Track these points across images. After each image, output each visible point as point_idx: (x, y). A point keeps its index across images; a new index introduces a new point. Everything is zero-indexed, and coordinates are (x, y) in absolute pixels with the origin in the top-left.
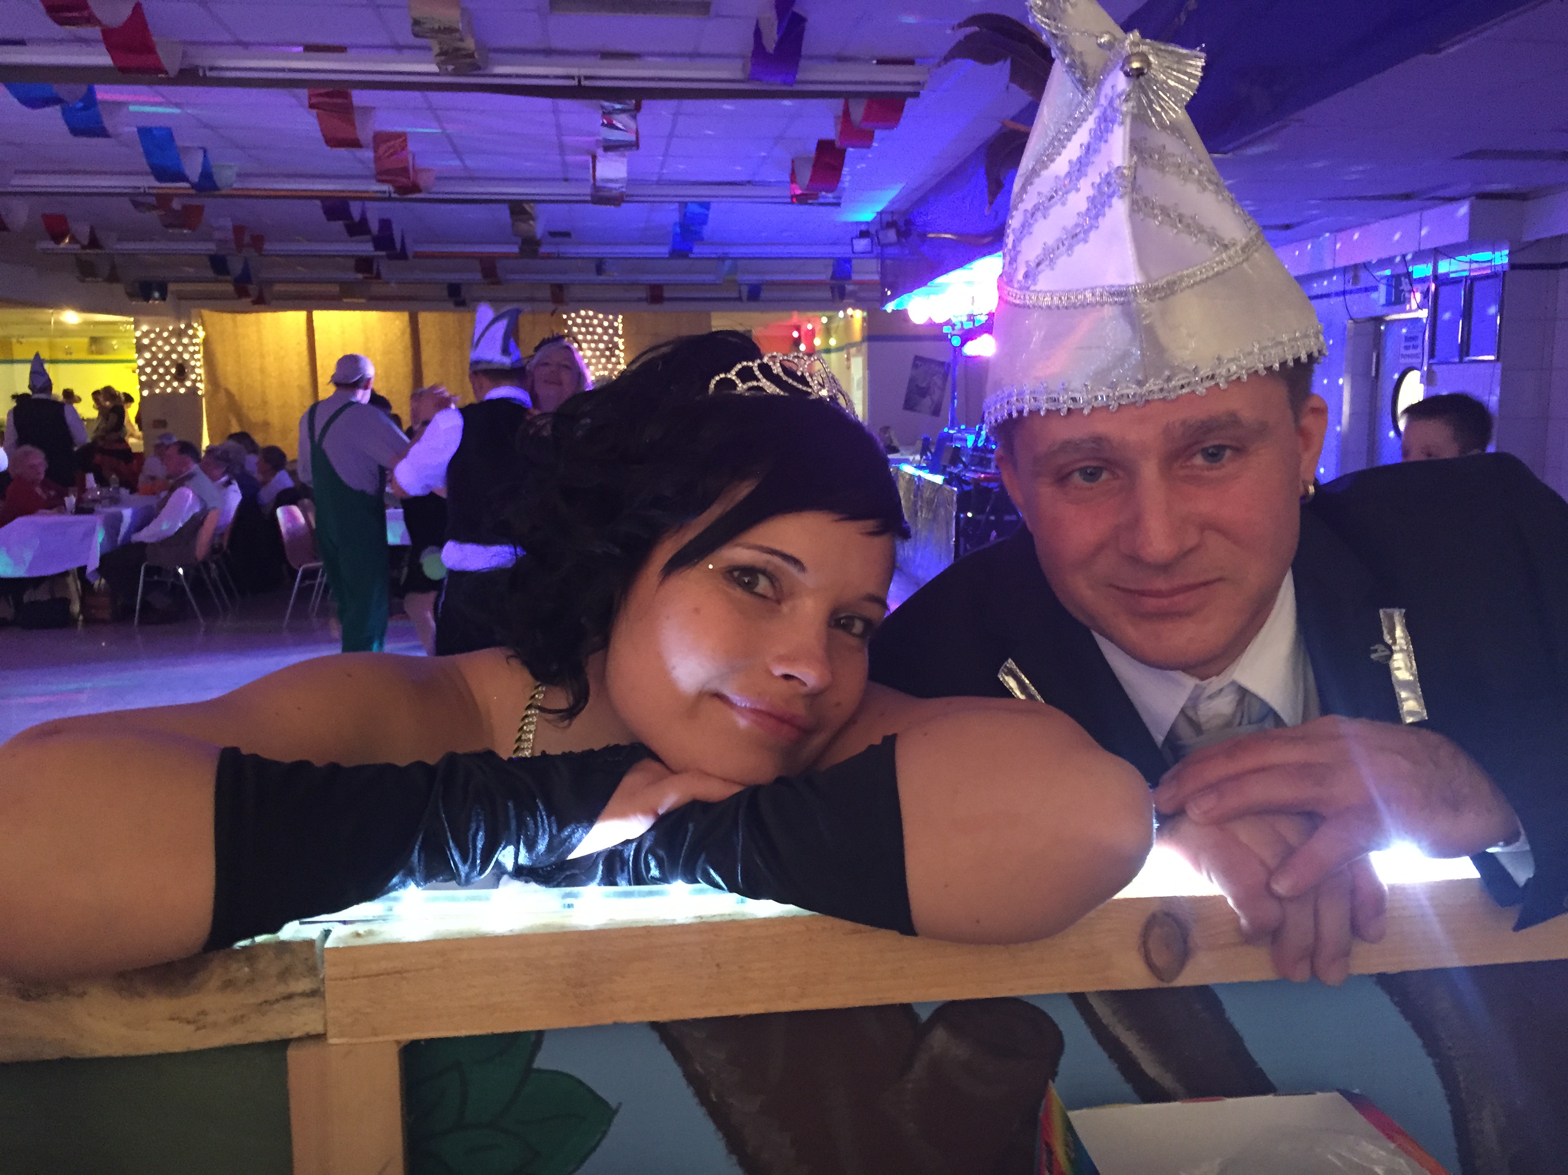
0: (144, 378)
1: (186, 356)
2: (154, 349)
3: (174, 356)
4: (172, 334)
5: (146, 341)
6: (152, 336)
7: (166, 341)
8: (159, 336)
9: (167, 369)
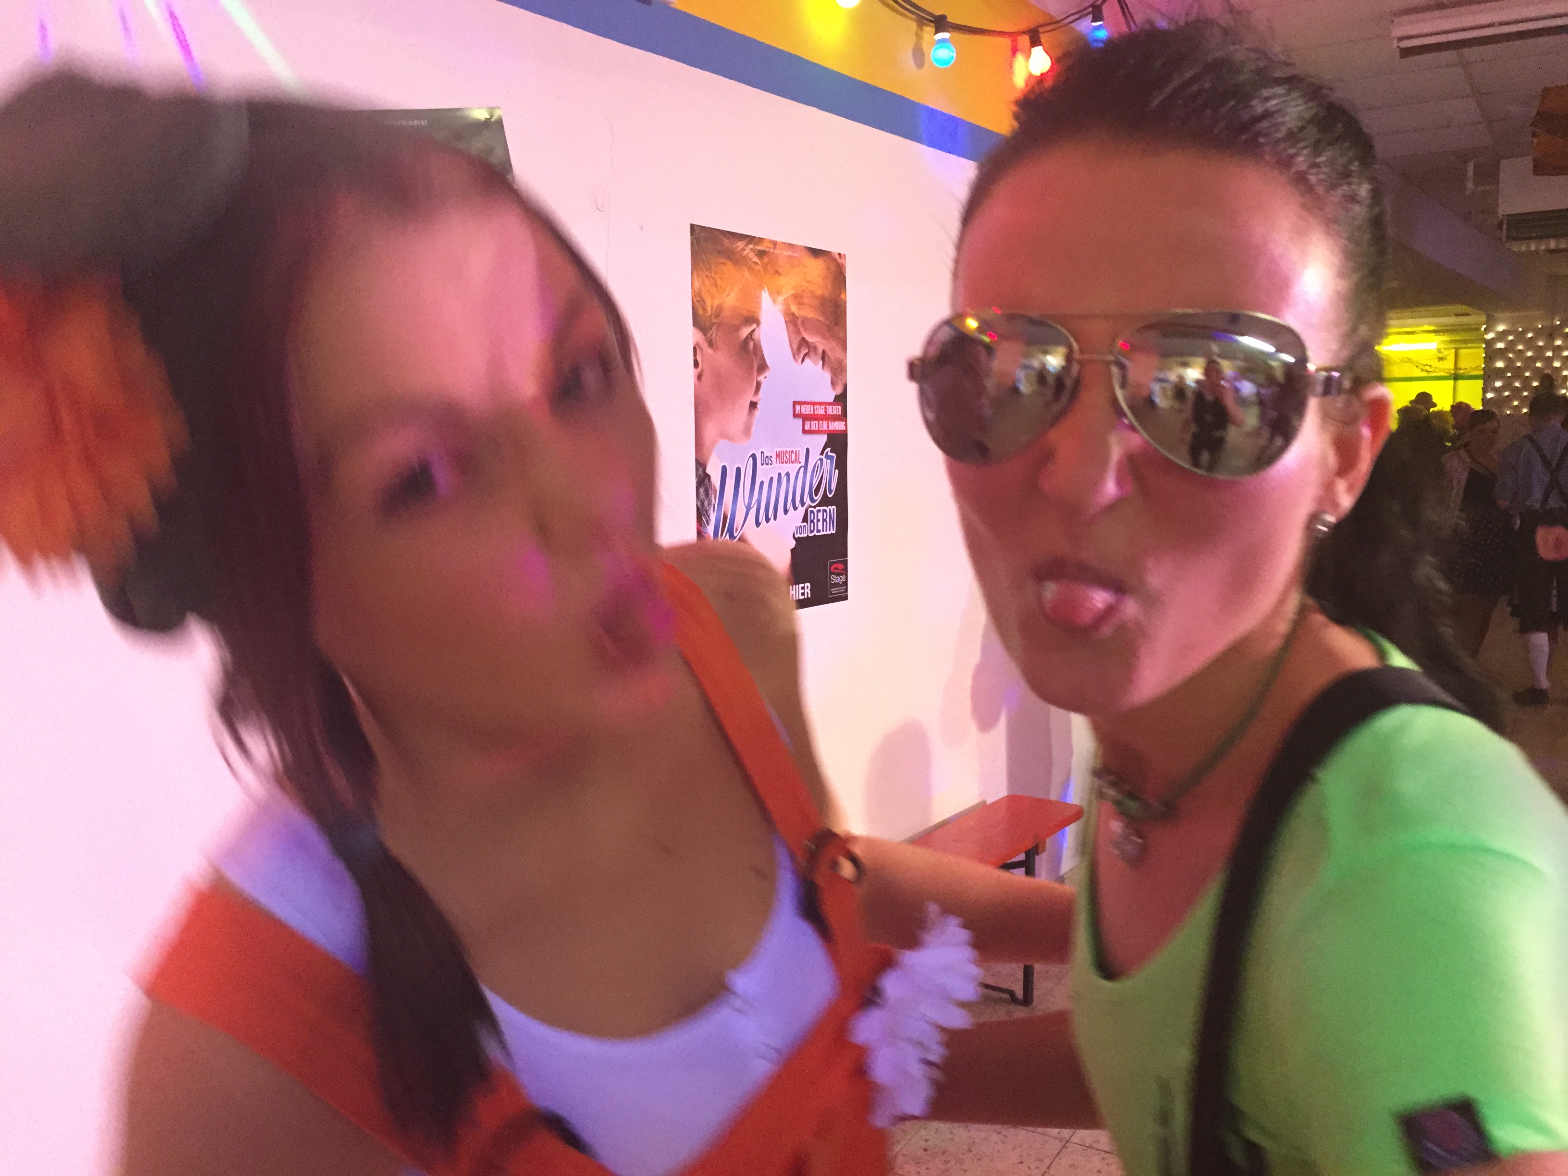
0: (1490, 395)
1: (1557, 364)
2: (1511, 355)
3: (1539, 365)
4: (1538, 333)
5: (1500, 345)
6: (1511, 338)
7: (1530, 344)
8: (1520, 337)
9: (1526, 382)
